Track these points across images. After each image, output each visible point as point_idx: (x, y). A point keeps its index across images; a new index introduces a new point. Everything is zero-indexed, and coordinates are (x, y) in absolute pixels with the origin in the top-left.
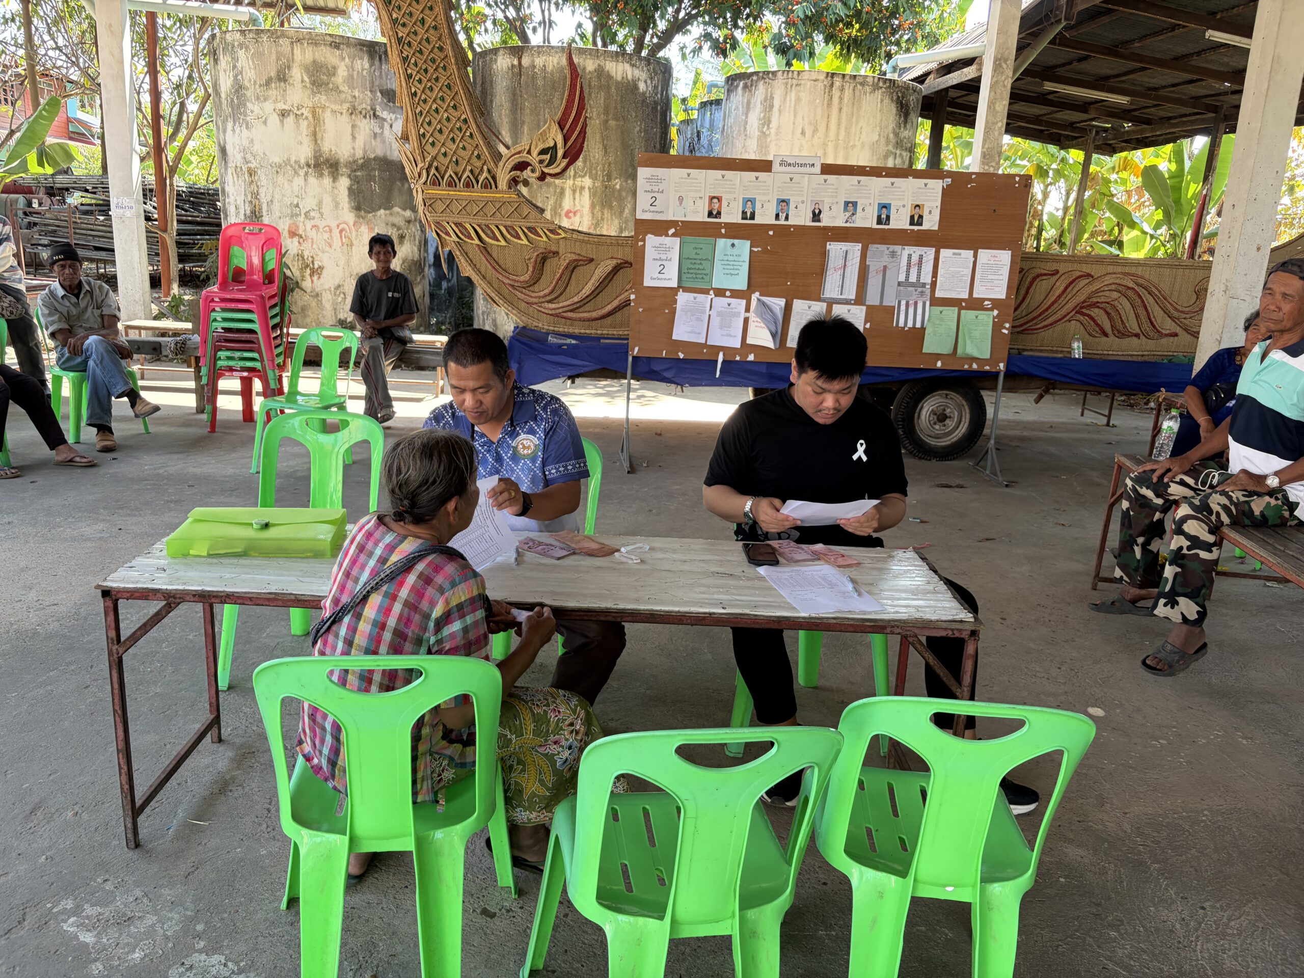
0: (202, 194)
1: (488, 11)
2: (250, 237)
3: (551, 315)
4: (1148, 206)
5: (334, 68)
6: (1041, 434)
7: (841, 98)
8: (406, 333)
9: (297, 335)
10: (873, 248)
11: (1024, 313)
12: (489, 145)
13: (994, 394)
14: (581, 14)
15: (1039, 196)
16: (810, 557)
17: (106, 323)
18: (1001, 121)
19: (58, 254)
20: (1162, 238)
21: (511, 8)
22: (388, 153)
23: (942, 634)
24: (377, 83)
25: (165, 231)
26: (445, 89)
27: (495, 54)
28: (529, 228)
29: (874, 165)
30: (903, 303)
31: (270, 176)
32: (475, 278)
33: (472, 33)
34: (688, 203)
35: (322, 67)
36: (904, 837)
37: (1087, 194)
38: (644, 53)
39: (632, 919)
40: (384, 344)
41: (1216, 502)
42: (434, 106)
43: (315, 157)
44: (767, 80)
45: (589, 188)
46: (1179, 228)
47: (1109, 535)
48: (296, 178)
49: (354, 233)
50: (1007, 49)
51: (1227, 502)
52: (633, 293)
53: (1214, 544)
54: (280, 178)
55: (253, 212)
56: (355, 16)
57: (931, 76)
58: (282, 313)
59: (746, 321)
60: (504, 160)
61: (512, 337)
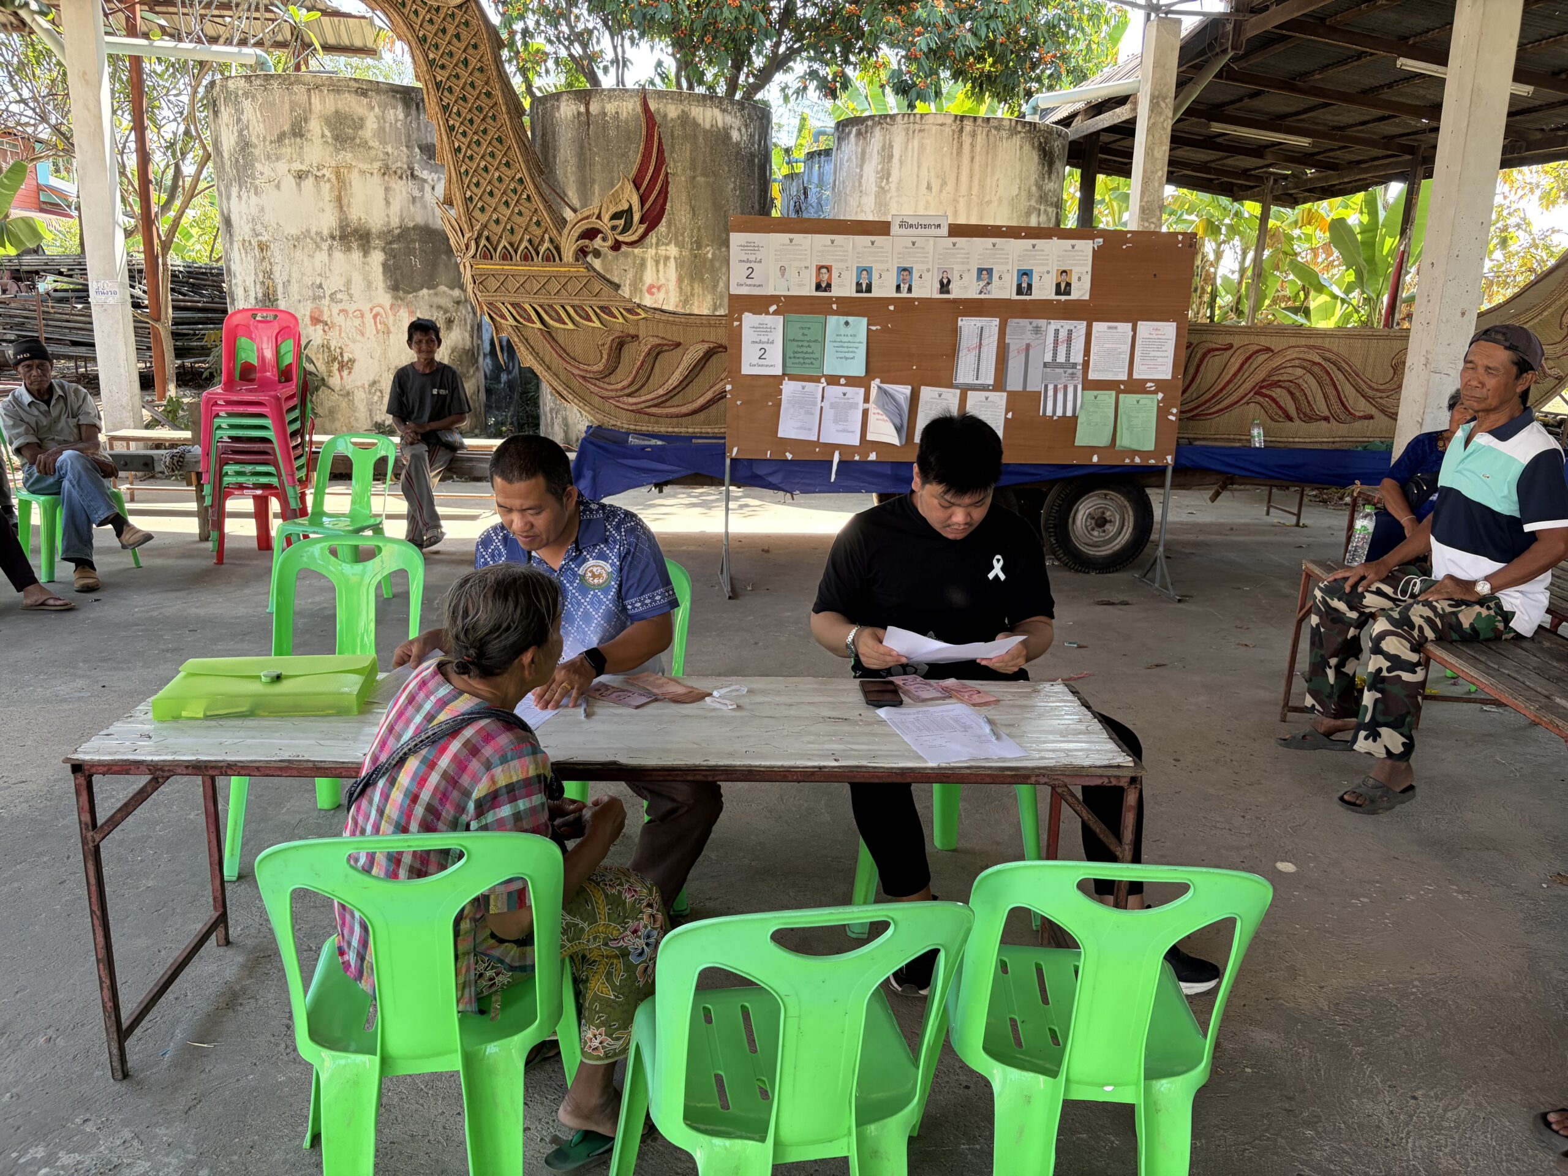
0: (203, 273)
1: (549, 48)
2: (260, 325)
3: (632, 411)
4: (1339, 265)
5: (361, 119)
6: (1219, 538)
7: (972, 146)
8: (456, 437)
9: (322, 443)
10: (1013, 323)
11: (1195, 395)
12: (549, 208)
13: (1161, 491)
14: (662, 50)
15: (1211, 257)
16: (939, 695)
17: (83, 436)
18: (1162, 169)
19: (22, 352)
20: (1354, 302)
21: (576, 45)
22: (431, 221)
23: (1097, 782)
24: (414, 136)
25: (158, 320)
26: (495, 142)
27: (558, 100)
28: (601, 308)
29: (1014, 224)
30: (1051, 387)
31: (286, 251)
32: (538, 369)
33: (530, 75)
34: (791, 273)
35: (346, 118)
36: (1056, 1029)
37: (1267, 253)
38: (738, 96)
39: (727, 1142)
40: (429, 452)
41: (1418, 614)
42: (482, 164)
43: (341, 227)
44: (885, 125)
45: (675, 258)
46: (1373, 291)
47: (1298, 656)
48: (318, 253)
49: (391, 318)
50: (1165, 85)
51: (1431, 614)
52: (729, 383)
53: (1418, 664)
54: (298, 253)
55: (266, 295)
56: (387, 56)
57: (1079, 118)
58: (303, 417)
59: (865, 413)
60: (569, 226)
61: (584, 439)
